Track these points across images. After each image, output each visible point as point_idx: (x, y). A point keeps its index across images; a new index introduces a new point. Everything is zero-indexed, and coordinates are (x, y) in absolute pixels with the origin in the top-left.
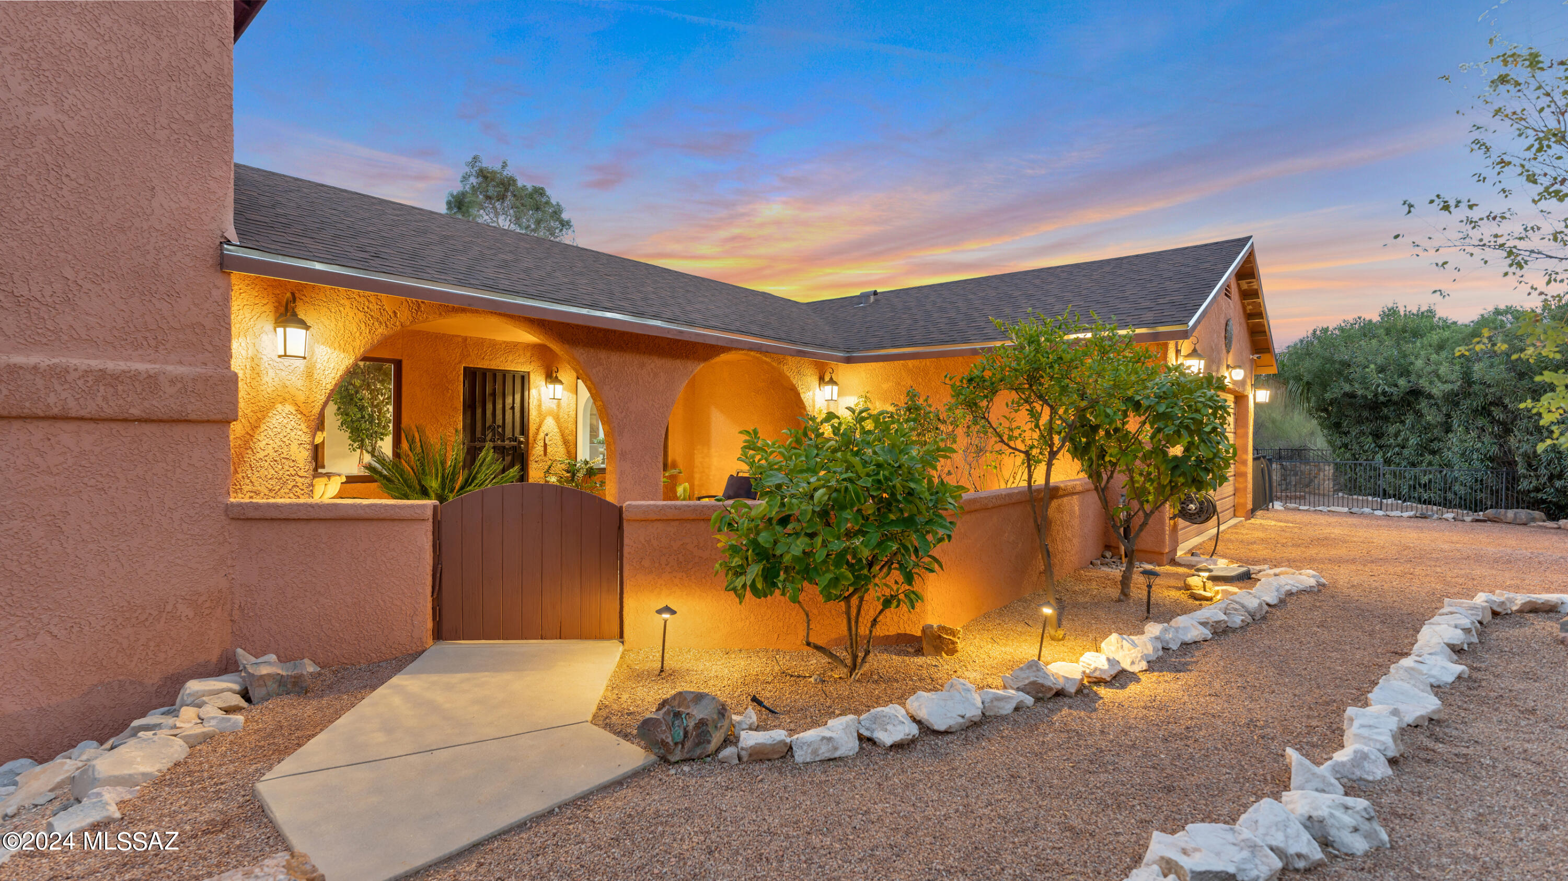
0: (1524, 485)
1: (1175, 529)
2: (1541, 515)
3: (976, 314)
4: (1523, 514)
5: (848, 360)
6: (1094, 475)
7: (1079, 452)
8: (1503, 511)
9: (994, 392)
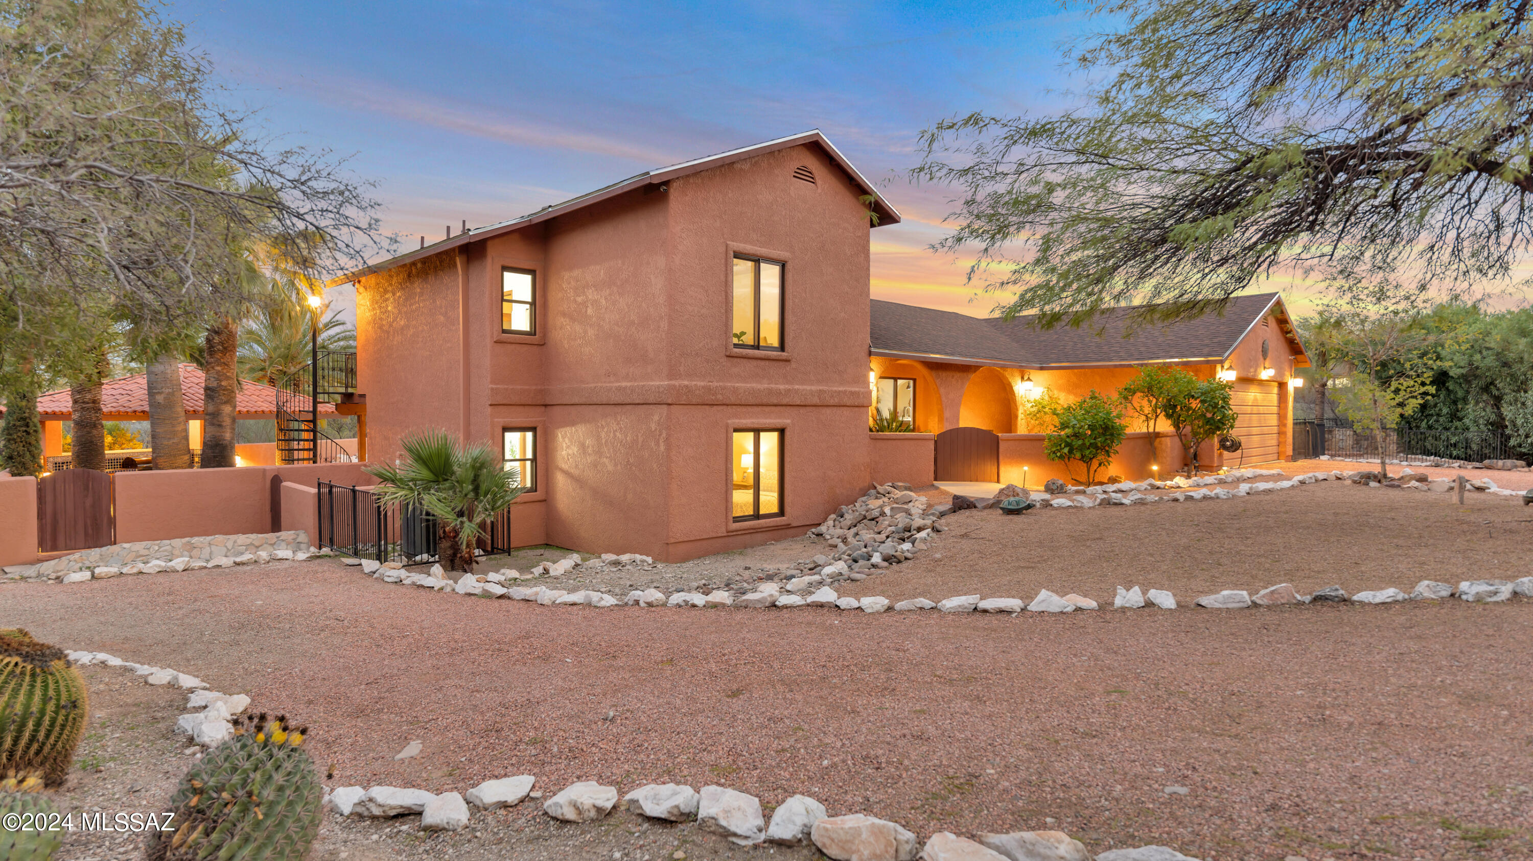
0: (1512, 442)
1: (1221, 455)
2: (1523, 463)
3: (1113, 341)
4: (1509, 462)
5: (1042, 369)
6: (1176, 426)
7: (1168, 416)
8: (1495, 461)
9: (1135, 393)
